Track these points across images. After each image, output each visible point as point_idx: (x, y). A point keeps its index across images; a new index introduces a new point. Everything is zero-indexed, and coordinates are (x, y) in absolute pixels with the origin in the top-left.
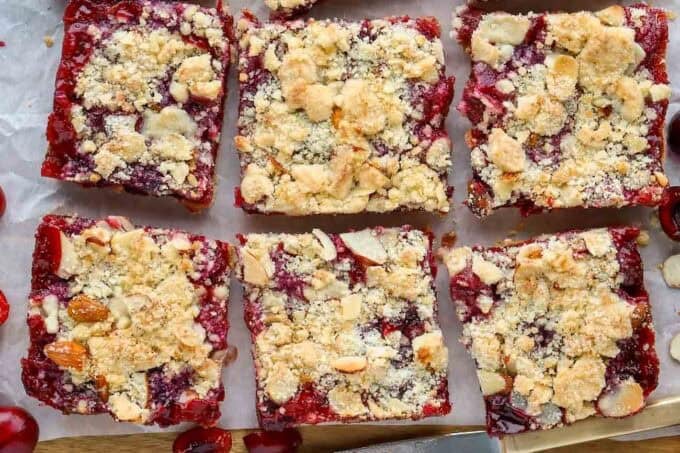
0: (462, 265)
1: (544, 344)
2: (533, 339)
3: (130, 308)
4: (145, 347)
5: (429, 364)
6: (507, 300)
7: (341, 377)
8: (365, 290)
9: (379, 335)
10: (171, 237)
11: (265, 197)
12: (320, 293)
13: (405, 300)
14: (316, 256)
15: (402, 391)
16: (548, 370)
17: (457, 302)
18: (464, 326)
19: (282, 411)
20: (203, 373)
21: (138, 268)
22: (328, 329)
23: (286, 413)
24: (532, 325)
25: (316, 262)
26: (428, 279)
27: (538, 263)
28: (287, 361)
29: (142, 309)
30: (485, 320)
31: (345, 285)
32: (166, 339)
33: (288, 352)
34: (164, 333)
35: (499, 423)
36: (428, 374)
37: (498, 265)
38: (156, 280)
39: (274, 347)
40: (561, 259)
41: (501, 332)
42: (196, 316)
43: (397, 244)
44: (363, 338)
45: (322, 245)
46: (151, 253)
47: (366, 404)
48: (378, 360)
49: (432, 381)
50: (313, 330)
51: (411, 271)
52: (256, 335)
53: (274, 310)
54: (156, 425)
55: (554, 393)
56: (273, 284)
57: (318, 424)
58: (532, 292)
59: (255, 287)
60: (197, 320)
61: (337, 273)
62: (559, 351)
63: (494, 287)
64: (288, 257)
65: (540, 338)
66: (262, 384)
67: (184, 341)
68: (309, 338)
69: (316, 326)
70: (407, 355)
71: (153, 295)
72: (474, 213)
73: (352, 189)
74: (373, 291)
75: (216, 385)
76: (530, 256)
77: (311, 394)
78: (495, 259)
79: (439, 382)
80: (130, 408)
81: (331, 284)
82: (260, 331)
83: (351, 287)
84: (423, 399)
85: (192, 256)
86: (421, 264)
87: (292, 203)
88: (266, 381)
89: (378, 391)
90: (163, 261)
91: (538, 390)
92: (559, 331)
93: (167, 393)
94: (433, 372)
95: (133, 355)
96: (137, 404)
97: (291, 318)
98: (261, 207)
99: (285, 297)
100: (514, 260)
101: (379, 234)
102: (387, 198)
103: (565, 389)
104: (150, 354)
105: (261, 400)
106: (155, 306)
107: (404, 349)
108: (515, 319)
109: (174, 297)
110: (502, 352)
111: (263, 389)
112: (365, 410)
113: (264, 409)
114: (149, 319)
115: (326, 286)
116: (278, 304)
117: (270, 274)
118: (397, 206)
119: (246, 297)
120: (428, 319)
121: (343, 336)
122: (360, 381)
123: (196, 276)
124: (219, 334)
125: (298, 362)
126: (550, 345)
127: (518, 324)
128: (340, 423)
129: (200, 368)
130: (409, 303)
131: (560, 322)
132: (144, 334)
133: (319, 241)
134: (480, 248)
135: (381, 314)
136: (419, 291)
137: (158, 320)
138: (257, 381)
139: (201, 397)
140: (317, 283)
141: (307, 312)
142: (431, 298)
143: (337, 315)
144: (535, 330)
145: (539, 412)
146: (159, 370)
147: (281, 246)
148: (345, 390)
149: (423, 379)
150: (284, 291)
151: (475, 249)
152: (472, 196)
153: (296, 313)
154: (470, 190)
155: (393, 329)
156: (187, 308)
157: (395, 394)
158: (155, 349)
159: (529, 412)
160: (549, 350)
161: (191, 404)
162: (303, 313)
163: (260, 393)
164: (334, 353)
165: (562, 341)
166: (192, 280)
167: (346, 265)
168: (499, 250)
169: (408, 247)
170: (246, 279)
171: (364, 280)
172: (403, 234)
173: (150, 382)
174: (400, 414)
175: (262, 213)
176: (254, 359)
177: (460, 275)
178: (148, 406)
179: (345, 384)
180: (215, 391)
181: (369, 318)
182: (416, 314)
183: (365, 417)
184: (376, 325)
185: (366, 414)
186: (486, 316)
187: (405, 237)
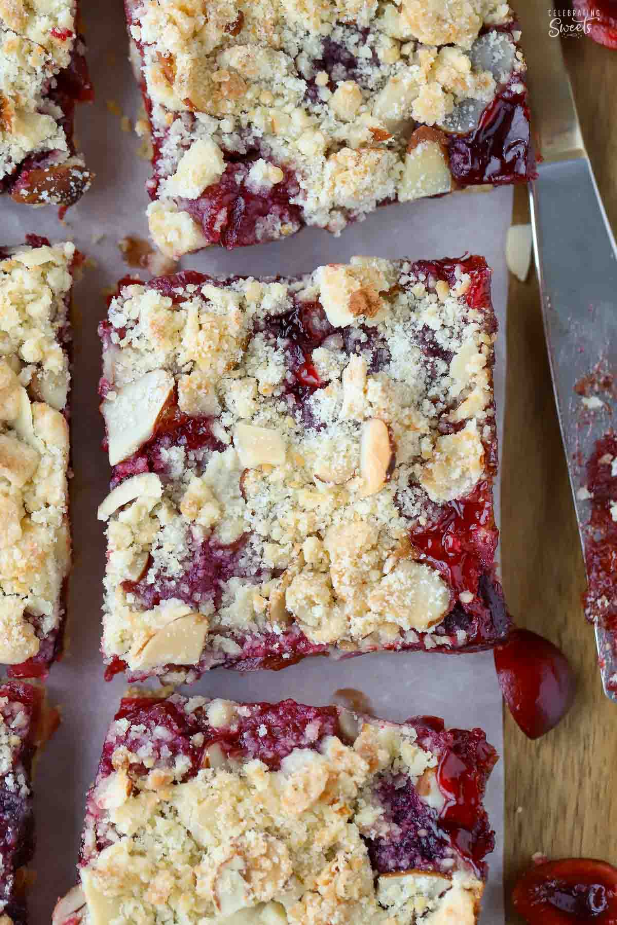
0: (185, 222)
1: (351, 63)
2: (340, 84)
3: (244, 902)
4: (325, 876)
5: (382, 293)
6: (258, 133)
7: (403, 474)
8: (227, 420)
9: (319, 393)
10: (101, 813)
11: (27, 615)
12: (229, 511)
13: (250, 337)
14: (153, 516)
15: (437, 351)
16: (404, 58)
17: (259, 234)
18: (309, 222)
19: (467, 597)
20: (383, 756)
21: (163, 882)
22: (303, 497)
23: (473, 592)
24: (311, 83)
25: (163, 514)
26: (208, 290)
27: (184, 63)
28: (363, 583)
29: (247, 878)
30: (299, 178)
31: (214, 459)
32: (311, 829)
33: (346, 579)
34: (299, 835)
35: (509, 157)
36: (403, 299)
37: (188, 147)
38: (190, 845)
39: (336, 609)
40: (178, 15)
41: (322, 147)
42: (266, 767)
43: (136, 350)
44: (324, 425)
45: (131, 502)
46: (132, 853)
47: (459, 426)
48: (370, 397)
49: (418, 289)
50: (304, 528)
51: (192, 322)
52: (309, 645)
53: (259, 605)
54: (488, 858)
55: (451, 45)
56: (207, 608)
57: (498, 526)
58: (246, 80)
59: (211, 643)
60: (274, 765)
61: (190, 474)
62: (366, 32)
63: (231, 157)
64: (152, 572)
65: (339, 69)
66: (411, 639)
67: (315, 793)
68: (320, 538)
69: (298, 521)
70: (363, 338)
71: (217, 855)
72: (80, 192)
73: (19, 437)
74: (229, 402)
75: (410, 732)
76: (170, 80)
77: (437, 536)
78: (175, 152)
79: (422, 277)
80: (450, 911)
81: (211, 488)
82: (303, 638)
83: (220, 447)
84: (454, 309)
85: (141, 770)
86: (177, 301)
87: (43, 558)
88: (406, 628)
89: (435, 401)
90: (149, 830)
91: (444, 76)
92: (325, 30)
93: (423, 833)
94: (400, 288)
95: (339, 901)
96: (442, 895)
97: (276, 573)
98: (49, 624)
99: (234, 582)
100: (176, 116)
101: (114, 387)
102: (39, 365)
103: (445, 21)
104: (341, 865)
105: (445, 640)
106: (240, 851)
107: (350, 344)
108: (298, 117)
109: (223, 810)
110: (364, 145)
111: (422, 635)
112: (471, 427)
113: (461, 635)
114: (266, 864)
115: (215, 495)
116: (249, 597)
117: (186, 609)
118: (56, 347)
119: (230, 663)
120: (291, 294)
121: (318, 468)
122: (412, 436)
123: (183, 763)
124: (305, 723)
125: (369, 559)
126: (352, 49)
127: (308, 112)
128: (497, 480)
129: (372, 763)
130: (257, 330)
131: (308, 25)
132: (296, 875)
133: (122, 508)
134: (151, 184)
135: (275, 386)
136: (233, 309)
137: (270, 846)
138: (405, 648)
139: (434, 762)
140: (208, 515)
141: (267, 539)
142: (249, 287)
143: (277, 476)
144: (322, 78)
145: (489, 76)
146: (373, 847)
147: (128, 586)
148: (429, 466)
149: (413, 309)
150: (221, 583)
151: (153, 195)
152: (44, 195)
153: (269, 563)
154: (34, 199)
155: (309, 365)
156: (248, 786)
157: (442, 366)
158: (331, 853)
159: (486, 96)
160: (364, 52)
161: (448, 785)
162: (268, 547)
163: (429, 643)
164: (353, 486)
165: (348, 25)
166: (192, 773)
167: (173, 455)
168: (158, 144)
169: (144, 327)
170: (195, 662)
171: (205, 420)
172: (115, 337)
173: (398, 868)
174: (482, 358)
175: (62, 623)
176: (359, 654)
177: (204, 225)
178: (447, 874)
179: (417, 466)
180: (421, 736)
181: (284, 414)
182: (278, 317)
183: (487, 429)
184: (298, 398)
185: (480, 426)
186: (289, 175)
187: (122, 333)
